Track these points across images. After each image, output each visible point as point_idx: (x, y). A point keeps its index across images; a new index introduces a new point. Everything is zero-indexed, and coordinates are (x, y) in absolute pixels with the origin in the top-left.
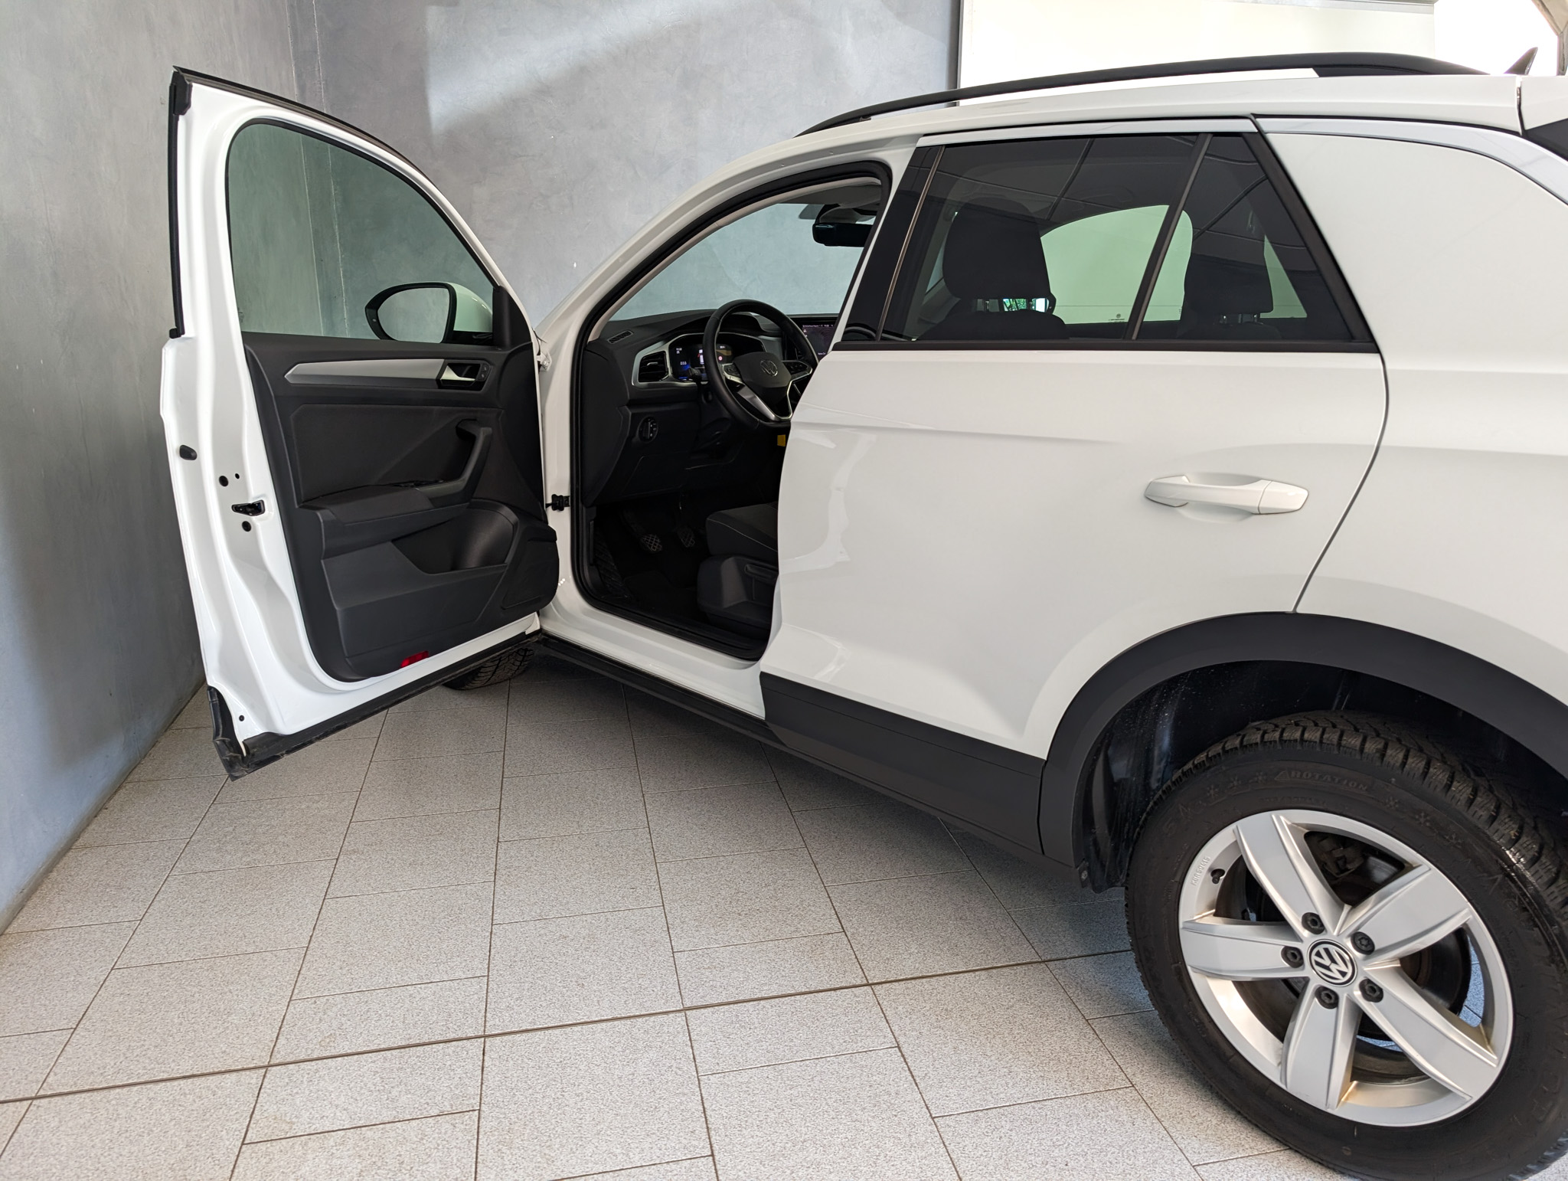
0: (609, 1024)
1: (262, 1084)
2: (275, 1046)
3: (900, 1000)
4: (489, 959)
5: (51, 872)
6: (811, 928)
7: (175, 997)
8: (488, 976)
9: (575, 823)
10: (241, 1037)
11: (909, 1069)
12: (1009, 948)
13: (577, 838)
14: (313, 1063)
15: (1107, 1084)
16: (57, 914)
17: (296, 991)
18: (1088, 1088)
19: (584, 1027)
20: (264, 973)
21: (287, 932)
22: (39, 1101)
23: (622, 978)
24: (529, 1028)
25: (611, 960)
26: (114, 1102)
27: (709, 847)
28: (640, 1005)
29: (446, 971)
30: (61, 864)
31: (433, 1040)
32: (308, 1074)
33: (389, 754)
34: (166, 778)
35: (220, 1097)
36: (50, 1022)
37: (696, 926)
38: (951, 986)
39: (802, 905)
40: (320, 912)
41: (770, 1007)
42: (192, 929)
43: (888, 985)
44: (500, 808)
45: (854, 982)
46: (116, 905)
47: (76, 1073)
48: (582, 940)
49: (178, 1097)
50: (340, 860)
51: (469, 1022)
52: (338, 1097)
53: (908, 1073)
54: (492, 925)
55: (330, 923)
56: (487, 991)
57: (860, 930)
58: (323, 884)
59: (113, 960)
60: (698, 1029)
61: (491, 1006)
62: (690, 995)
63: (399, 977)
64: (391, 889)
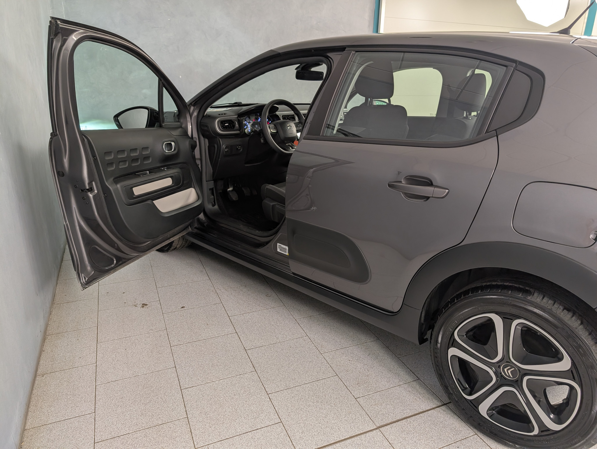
4: (277, 413)
5: (33, 390)
6: (406, 379)
8: (282, 422)
9: (275, 338)
11: (488, 445)
13: (279, 344)
16: (48, 415)
17: (195, 443)
19: (340, 443)
20: (174, 435)
21: (173, 410)
23: (342, 415)
27: (339, 343)
28: (358, 428)
29: (261, 422)
30: (36, 385)
33: (169, 309)
34: (66, 331)
37: (357, 384)
39: (394, 368)
40: (183, 398)
41: (413, 421)
42: (124, 414)
44: (236, 332)
45: (439, 404)
46: (77, 405)
48: (312, 397)
50: (177, 368)
53: (488, 447)
54: (268, 394)
55: (192, 403)
56: (286, 430)
57: (425, 377)
58: (175, 382)
59: (92, 437)
60: (390, 437)
61: (292, 438)
62: (375, 420)
63: (241, 428)
64: (210, 381)
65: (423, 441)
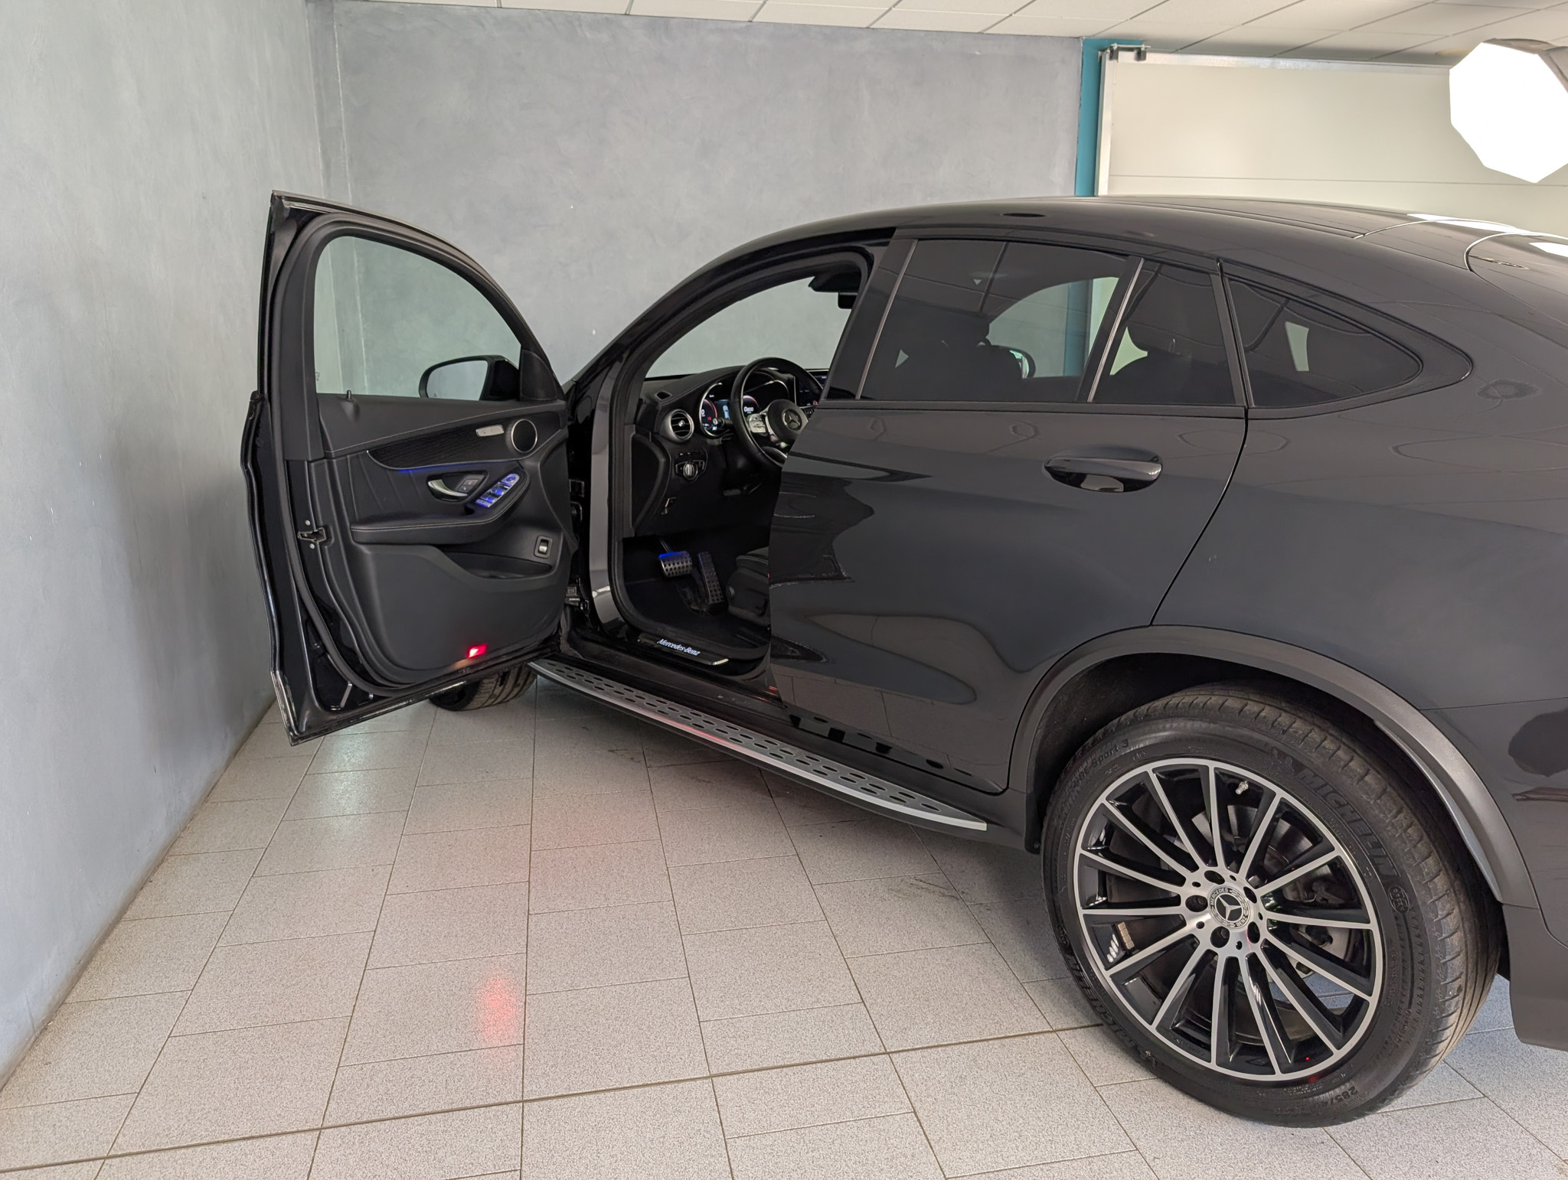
0: (640, 1090)
1: (317, 1145)
2: (326, 1110)
3: (916, 1068)
4: (524, 1028)
5: (104, 942)
6: (831, 999)
7: (230, 1062)
8: (524, 1044)
9: (603, 898)
10: (294, 1101)
11: (925, 1133)
12: (1022, 1018)
13: (604, 910)
14: (363, 1126)
15: (1113, 1148)
16: (113, 984)
17: (343, 1058)
18: (1094, 1151)
19: (617, 1092)
20: (313, 1041)
21: (332, 1002)
22: (110, 1160)
23: (652, 1046)
24: (565, 1093)
25: (640, 1029)
26: (180, 1161)
28: (669, 1072)
29: (484, 1040)
30: (113, 935)
31: (474, 1105)
32: (360, 1136)
33: (420, 827)
34: (206, 851)
35: (278, 1157)
36: (115, 1087)
37: (721, 997)
38: (965, 1054)
39: (820, 975)
40: (361, 983)
41: (792, 1074)
42: (242, 998)
43: (905, 1053)
44: (529, 882)
45: (873, 1051)
46: (168, 975)
47: (144, 1135)
48: (612, 1010)
49: (239, 1157)
50: (377, 932)
51: (508, 1088)
52: (388, 1158)
53: (923, 1137)
54: (526, 995)
55: (372, 994)
56: (523, 1058)
57: (878, 1000)
58: (362, 956)
59: (169, 1028)
60: (725, 1095)
61: (528, 1073)
62: (715, 1062)
63: (440, 1044)
64: (428, 960)
65: (790, 1109)
